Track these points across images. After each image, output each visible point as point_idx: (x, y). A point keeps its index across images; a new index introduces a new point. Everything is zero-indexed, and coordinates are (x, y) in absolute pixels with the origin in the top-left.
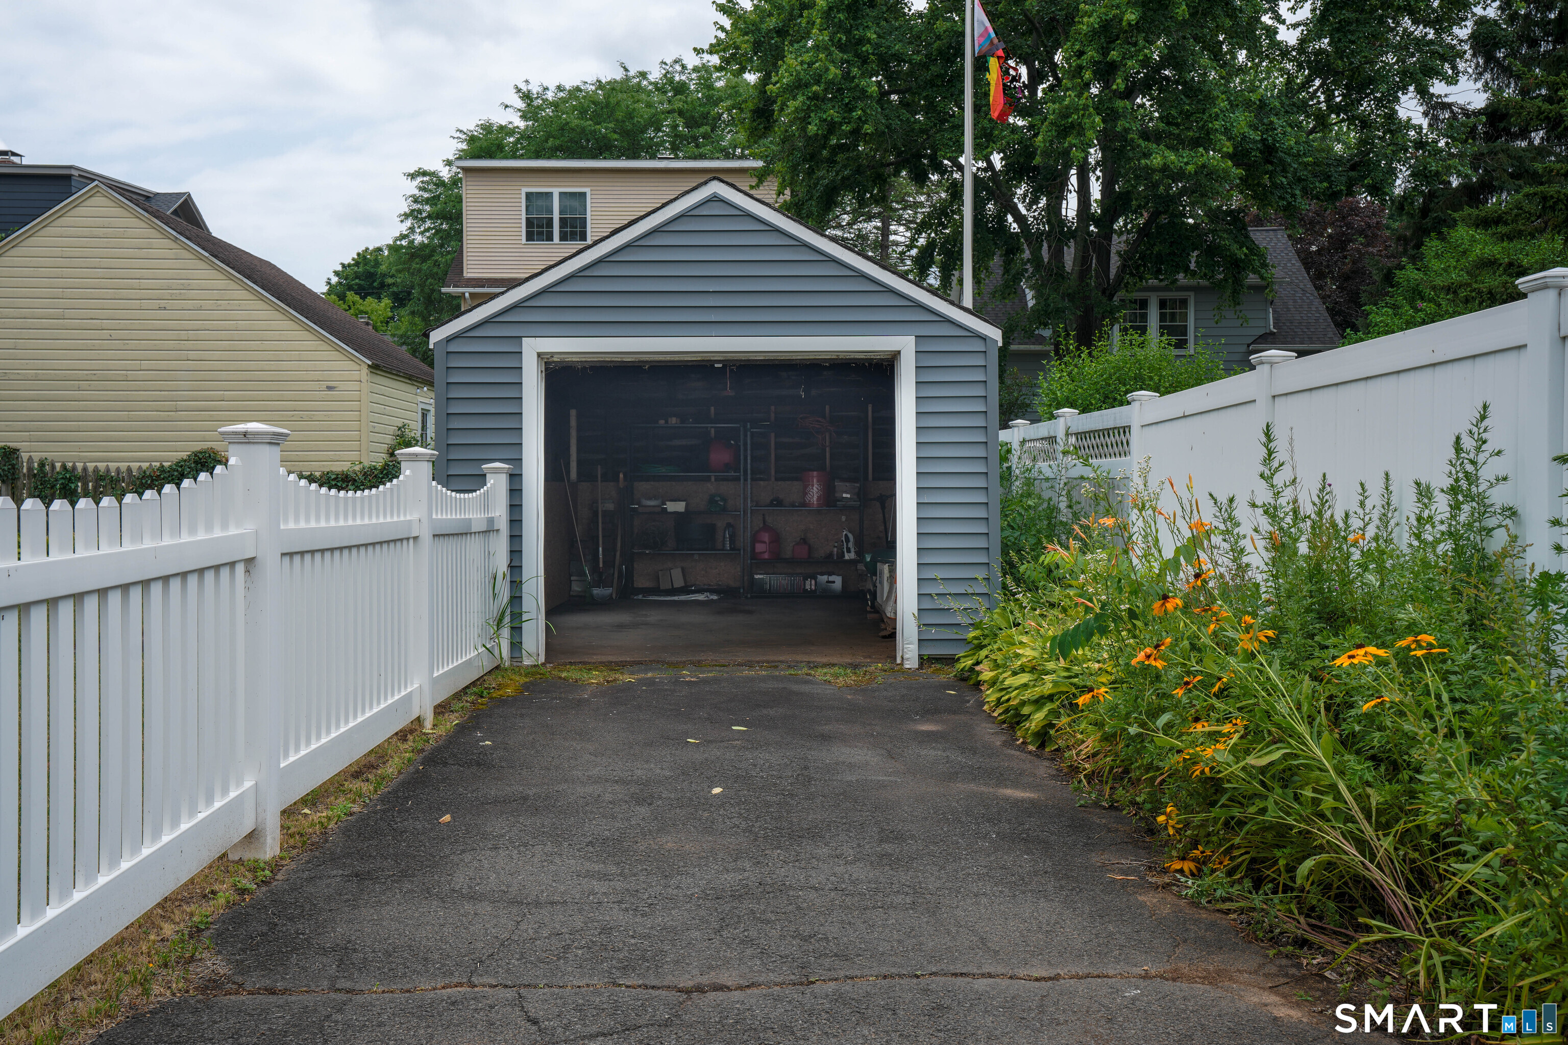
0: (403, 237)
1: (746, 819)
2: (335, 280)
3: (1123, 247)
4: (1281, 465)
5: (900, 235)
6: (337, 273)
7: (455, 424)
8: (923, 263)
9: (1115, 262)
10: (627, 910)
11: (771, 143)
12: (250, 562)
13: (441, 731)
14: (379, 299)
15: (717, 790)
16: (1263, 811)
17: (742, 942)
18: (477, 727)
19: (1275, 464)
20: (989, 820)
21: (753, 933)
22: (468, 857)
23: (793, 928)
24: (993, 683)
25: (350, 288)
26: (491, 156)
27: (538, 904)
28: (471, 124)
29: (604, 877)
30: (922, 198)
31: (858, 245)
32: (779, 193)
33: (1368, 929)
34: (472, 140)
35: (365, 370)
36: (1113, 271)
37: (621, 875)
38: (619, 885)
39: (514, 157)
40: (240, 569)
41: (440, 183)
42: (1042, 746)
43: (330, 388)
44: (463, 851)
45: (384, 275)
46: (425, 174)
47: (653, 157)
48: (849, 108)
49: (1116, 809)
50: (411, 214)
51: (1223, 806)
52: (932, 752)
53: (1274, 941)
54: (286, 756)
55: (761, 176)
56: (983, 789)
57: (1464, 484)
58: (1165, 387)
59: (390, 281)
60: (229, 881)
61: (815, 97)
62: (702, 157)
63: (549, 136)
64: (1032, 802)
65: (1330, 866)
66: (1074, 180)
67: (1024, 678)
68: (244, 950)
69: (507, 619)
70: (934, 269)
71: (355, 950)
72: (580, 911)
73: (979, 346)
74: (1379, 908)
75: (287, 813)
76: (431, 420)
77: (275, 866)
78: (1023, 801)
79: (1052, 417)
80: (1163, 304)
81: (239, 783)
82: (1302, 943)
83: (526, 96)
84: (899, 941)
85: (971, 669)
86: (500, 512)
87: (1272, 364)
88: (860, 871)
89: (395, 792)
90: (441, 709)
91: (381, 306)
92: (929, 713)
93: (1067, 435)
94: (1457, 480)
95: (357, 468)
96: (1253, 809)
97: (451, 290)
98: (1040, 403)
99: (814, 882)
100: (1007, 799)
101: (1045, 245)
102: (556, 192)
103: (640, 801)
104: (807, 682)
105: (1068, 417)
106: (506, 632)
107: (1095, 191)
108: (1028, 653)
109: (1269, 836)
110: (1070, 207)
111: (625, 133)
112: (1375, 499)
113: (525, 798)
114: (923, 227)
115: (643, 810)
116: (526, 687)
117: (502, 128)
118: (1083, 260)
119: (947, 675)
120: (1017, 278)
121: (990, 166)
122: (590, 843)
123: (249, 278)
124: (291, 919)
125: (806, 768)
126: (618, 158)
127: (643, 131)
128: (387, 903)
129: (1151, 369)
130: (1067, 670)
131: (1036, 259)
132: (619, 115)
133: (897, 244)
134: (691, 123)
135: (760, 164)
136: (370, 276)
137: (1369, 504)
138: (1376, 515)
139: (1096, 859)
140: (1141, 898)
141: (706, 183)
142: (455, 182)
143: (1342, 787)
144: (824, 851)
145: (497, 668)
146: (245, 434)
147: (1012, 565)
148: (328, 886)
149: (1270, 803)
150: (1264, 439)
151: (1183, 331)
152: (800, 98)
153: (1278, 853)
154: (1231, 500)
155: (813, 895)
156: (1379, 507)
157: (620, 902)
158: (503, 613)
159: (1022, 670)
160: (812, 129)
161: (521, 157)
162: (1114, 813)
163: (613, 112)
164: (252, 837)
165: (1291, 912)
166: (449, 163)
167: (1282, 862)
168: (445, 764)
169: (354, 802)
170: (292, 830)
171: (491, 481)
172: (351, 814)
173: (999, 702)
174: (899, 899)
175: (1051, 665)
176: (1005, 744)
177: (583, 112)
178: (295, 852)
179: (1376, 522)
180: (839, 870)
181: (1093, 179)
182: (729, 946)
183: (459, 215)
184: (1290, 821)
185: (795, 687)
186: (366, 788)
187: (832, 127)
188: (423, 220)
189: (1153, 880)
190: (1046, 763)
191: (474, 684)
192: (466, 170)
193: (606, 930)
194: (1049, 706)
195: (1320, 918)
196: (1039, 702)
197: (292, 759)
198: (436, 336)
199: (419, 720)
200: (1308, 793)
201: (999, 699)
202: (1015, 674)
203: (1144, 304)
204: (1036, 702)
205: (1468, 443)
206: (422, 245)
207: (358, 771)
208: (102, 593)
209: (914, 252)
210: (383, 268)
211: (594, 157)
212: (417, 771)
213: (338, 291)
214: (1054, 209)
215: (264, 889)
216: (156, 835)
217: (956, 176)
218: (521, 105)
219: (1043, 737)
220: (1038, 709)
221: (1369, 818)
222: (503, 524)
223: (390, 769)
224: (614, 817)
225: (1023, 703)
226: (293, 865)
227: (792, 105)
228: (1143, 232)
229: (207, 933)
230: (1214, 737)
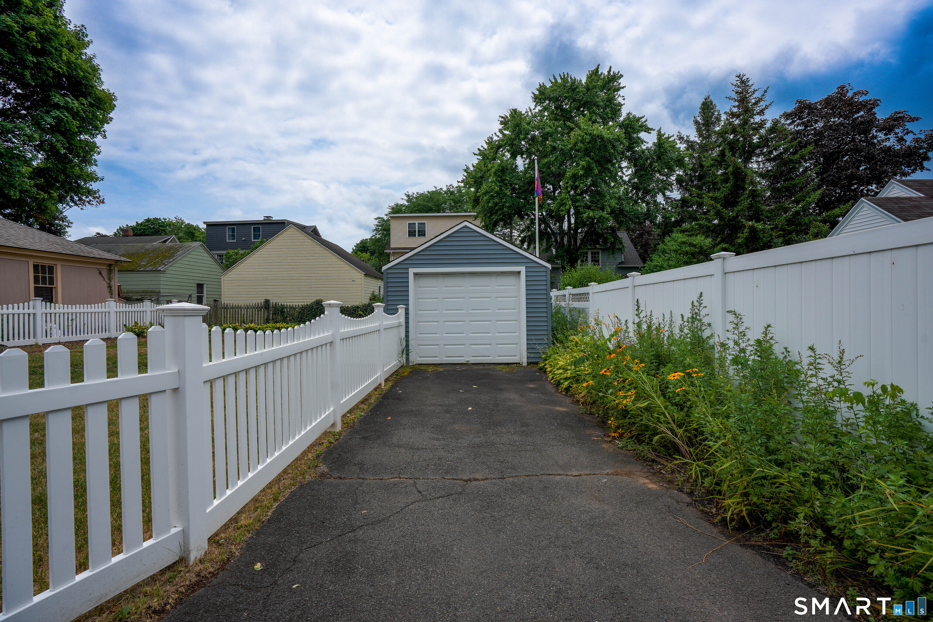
0: (373, 236)
1: (480, 419)
2: (354, 248)
3: (581, 237)
4: (642, 311)
5: (516, 233)
6: (355, 246)
7: (389, 294)
8: (523, 242)
9: (579, 242)
10: (445, 451)
11: (479, 208)
12: (331, 343)
13: (387, 387)
14: (367, 253)
15: (470, 409)
16: (642, 420)
17: (482, 463)
18: (397, 386)
19: (640, 311)
20: (554, 419)
21: (485, 460)
22: (396, 432)
23: (497, 458)
24: (551, 372)
25: (359, 250)
26: (398, 213)
27: (418, 449)
28: (392, 204)
29: (438, 439)
30: (521, 223)
31: (504, 237)
32: (481, 223)
33: (676, 459)
34: (393, 208)
35: (363, 276)
36: (578, 244)
37: (443, 439)
38: (443, 442)
39: (405, 213)
40: (328, 345)
41: (384, 221)
42: (567, 392)
43: (353, 281)
44: (395, 430)
45: (368, 247)
46: (380, 218)
47: (444, 212)
48: (501, 199)
49: (592, 414)
50: (376, 230)
51: (629, 418)
52: (534, 395)
53: (645, 460)
54: (342, 399)
55: (476, 217)
56: (551, 407)
57: (695, 316)
58: (600, 282)
59: (369, 248)
60: (327, 439)
61: (492, 196)
62: (458, 212)
63: (415, 207)
64: (565, 412)
65: (662, 438)
66: (566, 218)
67: (561, 371)
68: (332, 463)
69: (405, 352)
70: (526, 243)
71: (364, 464)
72: (432, 451)
73: (544, 270)
74: (677, 450)
75: (344, 416)
76: (382, 289)
77: (340, 434)
78: (563, 411)
79: (564, 289)
80: (592, 253)
81: (329, 409)
82: (653, 461)
83: (408, 196)
84: (531, 463)
85: (543, 367)
86: (402, 320)
87: (634, 277)
88: (516, 438)
89: (374, 408)
90: (387, 380)
91: (367, 255)
92: (532, 381)
93: (570, 295)
94: (693, 314)
95: (361, 304)
96: (638, 420)
97: (387, 251)
98: (560, 285)
99: (502, 441)
100: (558, 411)
101: (558, 237)
102: (417, 223)
103: (447, 412)
104: (494, 371)
105: (570, 290)
106: (404, 356)
107: (573, 221)
108: (561, 363)
109: (643, 428)
110: (565, 226)
111: (437, 206)
112: (667, 318)
113: (412, 411)
114: (522, 231)
115: (448, 415)
116: (411, 372)
117: (401, 205)
118: (569, 241)
119: (535, 368)
120: (550, 246)
121: (542, 214)
122: (433, 427)
123: (331, 250)
124: (345, 453)
125: (496, 401)
126: (434, 213)
127: (441, 205)
128: (373, 448)
129: (593, 275)
130: (575, 369)
131: (556, 241)
132: (435, 200)
133: (514, 236)
134: (455, 202)
135: (476, 214)
136: (364, 247)
137: (665, 320)
138: (668, 323)
139: (588, 432)
140: (603, 446)
141: (463, 222)
142: (388, 220)
143: (666, 414)
144: (504, 430)
145: (402, 366)
146: (330, 304)
147: (554, 334)
148: (356, 441)
149: (644, 418)
150: (636, 304)
151: (598, 261)
152: (487, 196)
153: (646, 433)
154: (626, 321)
155: (502, 446)
156: (669, 321)
157: (443, 449)
158: (403, 351)
159: (560, 368)
160: (490, 205)
161: (407, 213)
162: (591, 416)
163: (433, 200)
164: (333, 425)
165: (649, 450)
166: (386, 215)
167: (647, 436)
168: (388, 399)
169: (362, 412)
170: (345, 422)
171: (400, 311)
172: (361, 416)
173: (553, 378)
174: (529, 448)
175: (569, 368)
176: (555, 391)
177: (424, 201)
178: (345, 429)
179: (668, 326)
180: (510, 437)
181: (572, 218)
182: (478, 464)
183: (389, 229)
184: (650, 424)
185: (490, 372)
186: (365, 407)
187: (496, 204)
188: (379, 231)
189: (606, 439)
190: (569, 398)
191: (395, 372)
192: (391, 217)
193: (440, 459)
194: (569, 381)
195: (659, 453)
196: (566, 379)
197: (344, 400)
198: (384, 268)
199: (380, 384)
200: (656, 415)
201: (553, 377)
202: (558, 369)
203: (587, 253)
204: (565, 379)
205: (696, 304)
206: (379, 238)
207: (363, 402)
208: (288, 357)
209: (520, 238)
210: (368, 244)
211: (427, 212)
212: (380, 401)
213: (355, 252)
214: (561, 227)
215: (337, 442)
216: (306, 428)
217: (532, 217)
218: (406, 198)
219: (567, 389)
220: (565, 382)
221: (674, 422)
222: (403, 324)
223: (372, 401)
224: (440, 418)
225: (561, 379)
226: (345, 434)
227: (485, 198)
228: (586, 232)
229: (321, 457)
230: (626, 397)
